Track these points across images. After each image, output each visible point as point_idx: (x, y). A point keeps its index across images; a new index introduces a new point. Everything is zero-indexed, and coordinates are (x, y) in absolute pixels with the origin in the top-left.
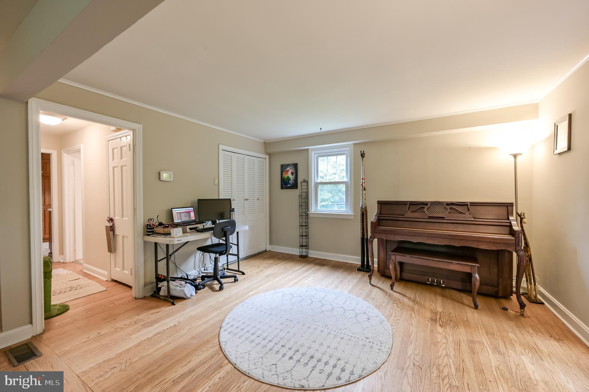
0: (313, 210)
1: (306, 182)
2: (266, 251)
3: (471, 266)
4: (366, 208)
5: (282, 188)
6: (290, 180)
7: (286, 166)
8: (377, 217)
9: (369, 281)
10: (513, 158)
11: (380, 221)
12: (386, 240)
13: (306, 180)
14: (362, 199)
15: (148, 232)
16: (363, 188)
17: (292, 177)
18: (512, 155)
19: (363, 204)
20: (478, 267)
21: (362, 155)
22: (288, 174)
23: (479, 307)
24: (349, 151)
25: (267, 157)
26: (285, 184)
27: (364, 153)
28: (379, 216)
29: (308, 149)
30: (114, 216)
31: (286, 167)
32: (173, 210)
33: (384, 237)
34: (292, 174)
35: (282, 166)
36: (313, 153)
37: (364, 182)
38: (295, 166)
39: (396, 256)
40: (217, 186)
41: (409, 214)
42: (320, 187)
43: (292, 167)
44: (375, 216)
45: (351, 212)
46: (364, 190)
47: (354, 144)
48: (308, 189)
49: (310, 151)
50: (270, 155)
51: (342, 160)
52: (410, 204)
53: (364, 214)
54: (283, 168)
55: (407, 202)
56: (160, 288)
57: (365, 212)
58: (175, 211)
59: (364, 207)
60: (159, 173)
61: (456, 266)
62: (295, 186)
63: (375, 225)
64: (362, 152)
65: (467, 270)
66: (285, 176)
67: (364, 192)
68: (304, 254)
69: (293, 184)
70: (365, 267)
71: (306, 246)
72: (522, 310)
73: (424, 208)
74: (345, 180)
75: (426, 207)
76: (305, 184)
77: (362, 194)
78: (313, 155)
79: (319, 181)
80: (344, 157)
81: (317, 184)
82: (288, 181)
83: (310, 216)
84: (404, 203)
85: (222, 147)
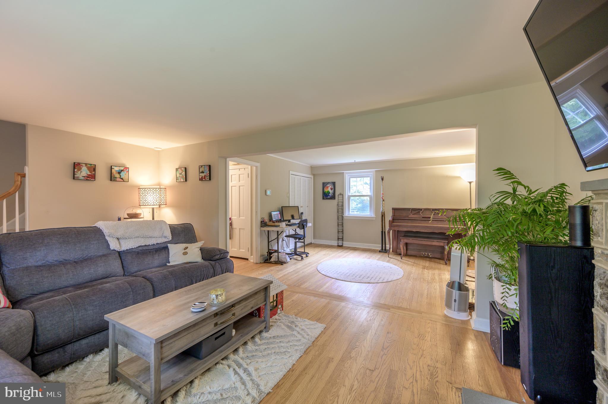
0: (346, 214)
1: (342, 195)
2: (311, 243)
3: (444, 242)
4: (384, 212)
5: (323, 199)
6: (330, 194)
7: (327, 183)
8: (392, 218)
9: (388, 256)
10: (469, 184)
11: (394, 220)
12: (398, 231)
13: (342, 193)
14: (382, 207)
15: (262, 225)
16: (383, 200)
17: (331, 192)
18: (469, 182)
19: (383, 210)
20: (447, 243)
21: (382, 179)
22: (328, 189)
23: (447, 264)
24: (372, 175)
25: (312, 177)
26: (326, 196)
27: (383, 178)
28: (393, 217)
29: (344, 172)
30: (232, 217)
31: (327, 185)
32: (272, 213)
33: (396, 229)
34: (331, 189)
35: (323, 183)
36: (347, 175)
37: (383, 196)
38: (334, 184)
39: (404, 239)
40: (288, 198)
41: (411, 216)
42: (352, 198)
43: (331, 184)
44: (391, 217)
45: (373, 215)
46: (384, 201)
47: (376, 171)
48: (343, 199)
49: (344, 174)
50: (314, 175)
51: (367, 180)
52: (412, 210)
53: (383, 216)
54: (324, 185)
55: (410, 208)
56: (272, 257)
57: (384, 215)
58: (273, 213)
59: (383, 212)
60: (266, 191)
61: (436, 243)
62: (333, 197)
63: (391, 222)
64: (382, 177)
65: (442, 244)
66: (326, 190)
67: (383, 202)
68: (340, 244)
69: (332, 196)
70: (384, 250)
71: (342, 239)
72: (468, 264)
73: (420, 212)
74: (369, 194)
75: (421, 212)
76: (341, 196)
77: (382, 204)
78: (347, 177)
79: (350, 195)
80: (369, 178)
81: (349, 197)
82: (328, 194)
83: (345, 218)
84: (408, 209)
85: (291, 172)
